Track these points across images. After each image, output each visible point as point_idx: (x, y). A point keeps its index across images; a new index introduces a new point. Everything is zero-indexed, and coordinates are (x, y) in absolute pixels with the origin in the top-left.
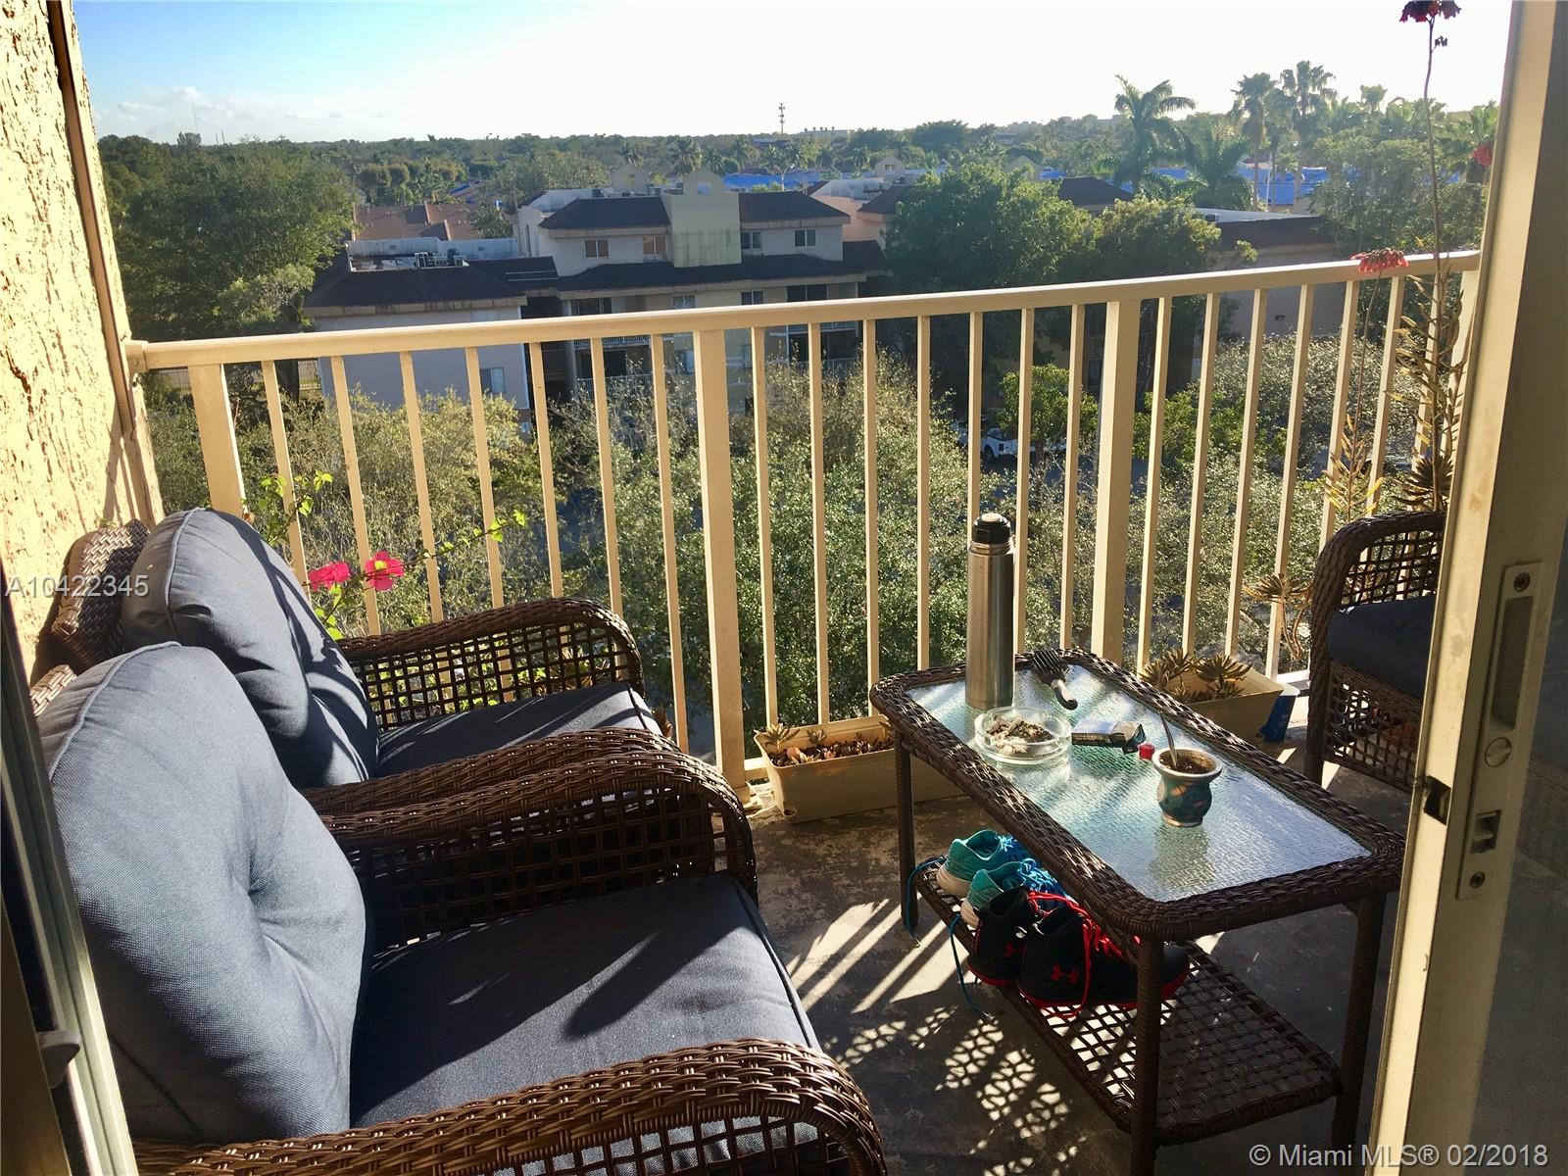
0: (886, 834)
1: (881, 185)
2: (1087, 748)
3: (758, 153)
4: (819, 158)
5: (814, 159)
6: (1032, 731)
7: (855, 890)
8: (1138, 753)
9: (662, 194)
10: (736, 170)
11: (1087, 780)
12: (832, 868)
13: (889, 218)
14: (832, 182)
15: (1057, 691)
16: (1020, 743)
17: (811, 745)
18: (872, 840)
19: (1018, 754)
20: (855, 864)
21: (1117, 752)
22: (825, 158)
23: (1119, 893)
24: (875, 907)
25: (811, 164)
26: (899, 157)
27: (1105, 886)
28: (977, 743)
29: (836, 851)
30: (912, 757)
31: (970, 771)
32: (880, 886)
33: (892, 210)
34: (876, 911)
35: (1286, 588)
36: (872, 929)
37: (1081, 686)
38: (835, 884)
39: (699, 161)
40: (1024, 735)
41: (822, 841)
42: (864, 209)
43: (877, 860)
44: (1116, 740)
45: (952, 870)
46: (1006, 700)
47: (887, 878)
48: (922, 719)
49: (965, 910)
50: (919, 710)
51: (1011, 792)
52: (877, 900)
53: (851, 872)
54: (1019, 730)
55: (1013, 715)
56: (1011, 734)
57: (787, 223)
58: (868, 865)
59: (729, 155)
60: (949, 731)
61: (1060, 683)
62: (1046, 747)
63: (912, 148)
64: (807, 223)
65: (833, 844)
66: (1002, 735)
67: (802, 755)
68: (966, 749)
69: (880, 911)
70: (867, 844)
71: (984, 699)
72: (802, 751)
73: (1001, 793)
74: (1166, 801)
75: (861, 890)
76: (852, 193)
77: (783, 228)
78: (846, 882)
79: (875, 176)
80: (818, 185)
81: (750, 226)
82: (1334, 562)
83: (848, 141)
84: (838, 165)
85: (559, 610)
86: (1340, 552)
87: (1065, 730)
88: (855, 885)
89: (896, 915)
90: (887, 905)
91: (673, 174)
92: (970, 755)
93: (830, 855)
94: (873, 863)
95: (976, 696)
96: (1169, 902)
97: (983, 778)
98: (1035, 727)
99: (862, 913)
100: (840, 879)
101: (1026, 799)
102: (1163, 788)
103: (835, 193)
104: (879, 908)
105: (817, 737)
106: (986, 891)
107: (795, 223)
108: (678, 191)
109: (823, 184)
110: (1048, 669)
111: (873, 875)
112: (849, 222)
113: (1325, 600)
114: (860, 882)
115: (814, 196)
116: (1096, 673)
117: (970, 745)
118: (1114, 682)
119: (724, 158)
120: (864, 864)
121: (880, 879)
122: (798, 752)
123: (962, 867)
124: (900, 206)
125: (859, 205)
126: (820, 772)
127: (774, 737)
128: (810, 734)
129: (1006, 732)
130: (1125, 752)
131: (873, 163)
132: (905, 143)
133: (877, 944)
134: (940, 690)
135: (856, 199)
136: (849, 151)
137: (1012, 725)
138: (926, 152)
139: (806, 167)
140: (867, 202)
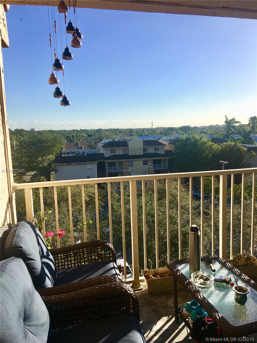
0: (171, 298)
1: (173, 139)
2: (218, 283)
3: (147, 132)
4: (160, 133)
8: (230, 285)
9: (127, 140)
10: (142, 135)
11: (217, 292)
12: (159, 306)
13: (174, 145)
14: (162, 138)
15: (211, 267)
16: (202, 280)
17: (154, 274)
18: (169, 299)
20: (164, 305)
21: (225, 284)
23: (225, 323)
24: (168, 317)
25: (158, 134)
26: (177, 133)
27: (222, 322)
28: (192, 280)
29: (160, 301)
31: (190, 288)
32: (170, 311)
33: (175, 144)
36: (168, 323)
37: (216, 266)
38: (160, 310)
39: (135, 134)
41: (157, 299)
42: (169, 144)
44: (224, 281)
46: (198, 269)
47: (172, 309)
48: (179, 273)
49: (190, 321)
52: (169, 315)
53: (163, 307)
55: (200, 273)
56: (200, 278)
58: (167, 306)
59: (141, 132)
60: (185, 277)
61: (211, 265)
62: (208, 282)
63: (179, 131)
64: (157, 146)
65: (159, 299)
66: (198, 278)
67: (152, 277)
70: (167, 300)
71: (194, 268)
72: (152, 275)
74: (237, 299)
75: (166, 312)
76: (167, 140)
77: (152, 147)
78: (162, 310)
79: (171, 137)
80: (159, 139)
81: (145, 147)
83: (166, 130)
84: (164, 135)
85: (98, 243)
87: (212, 278)
88: (164, 311)
89: (174, 319)
91: (129, 136)
93: (158, 302)
94: (169, 305)
95: (192, 267)
97: (193, 290)
98: (205, 277)
99: (165, 319)
101: (203, 296)
103: (163, 140)
104: (170, 317)
105: (156, 272)
106: (195, 316)
107: (155, 146)
108: (130, 140)
109: (161, 138)
110: (209, 261)
111: (169, 308)
112: (166, 146)
115: (159, 141)
116: (220, 262)
117: (190, 280)
118: (224, 265)
119: (140, 133)
124: (177, 143)
125: (168, 143)
126: (156, 281)
127: (146, 272)
128: (154, 271)
130: (227, 284)
131: (171, 134)
132: (178, 130)
135: (168, 141)
136: (166, 132)
137: (200, 276)
138: (183, 132)
139: (157, 135)
140: (170, 142)
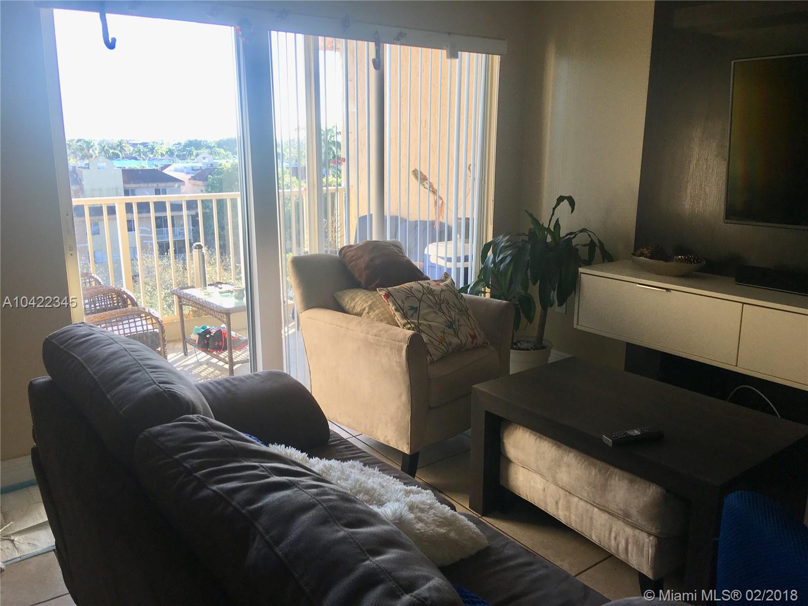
1: (200, 167)
3: (132, 148)
4: (167, 152)
5: (164, 153)
9: (77, 168)
10: (119, 158)
13: (206, 183)
14: (174, 164)
22: (171, 153)
25: (162, 155)
26: (211, 154)
33: (206, 179)
39: (97, 152)
42: (194, 178)
57: (150, 185)
59: (115, 149)
63: (218, 149)
64: (161, 185)
76: (185, 170)
77: (148, 187)
79: (197, 162)
81: (128, 186)
83: (183, 144)
84: (178, 156)
91: (82, 158)
103: (176, 170)
107: (155, 185)
108: (87, 167)
109: (169, 165)
112: (184, 185)
115: (165, 171)
119: (111, 151)
124: (210, 177)
125: (189, 176)
131: (197, 155)
132: (214, 147)
135: (188, 173)
136: (184, 149)
138: (226, 151)
139: (160, 157)
140: (193, 175)
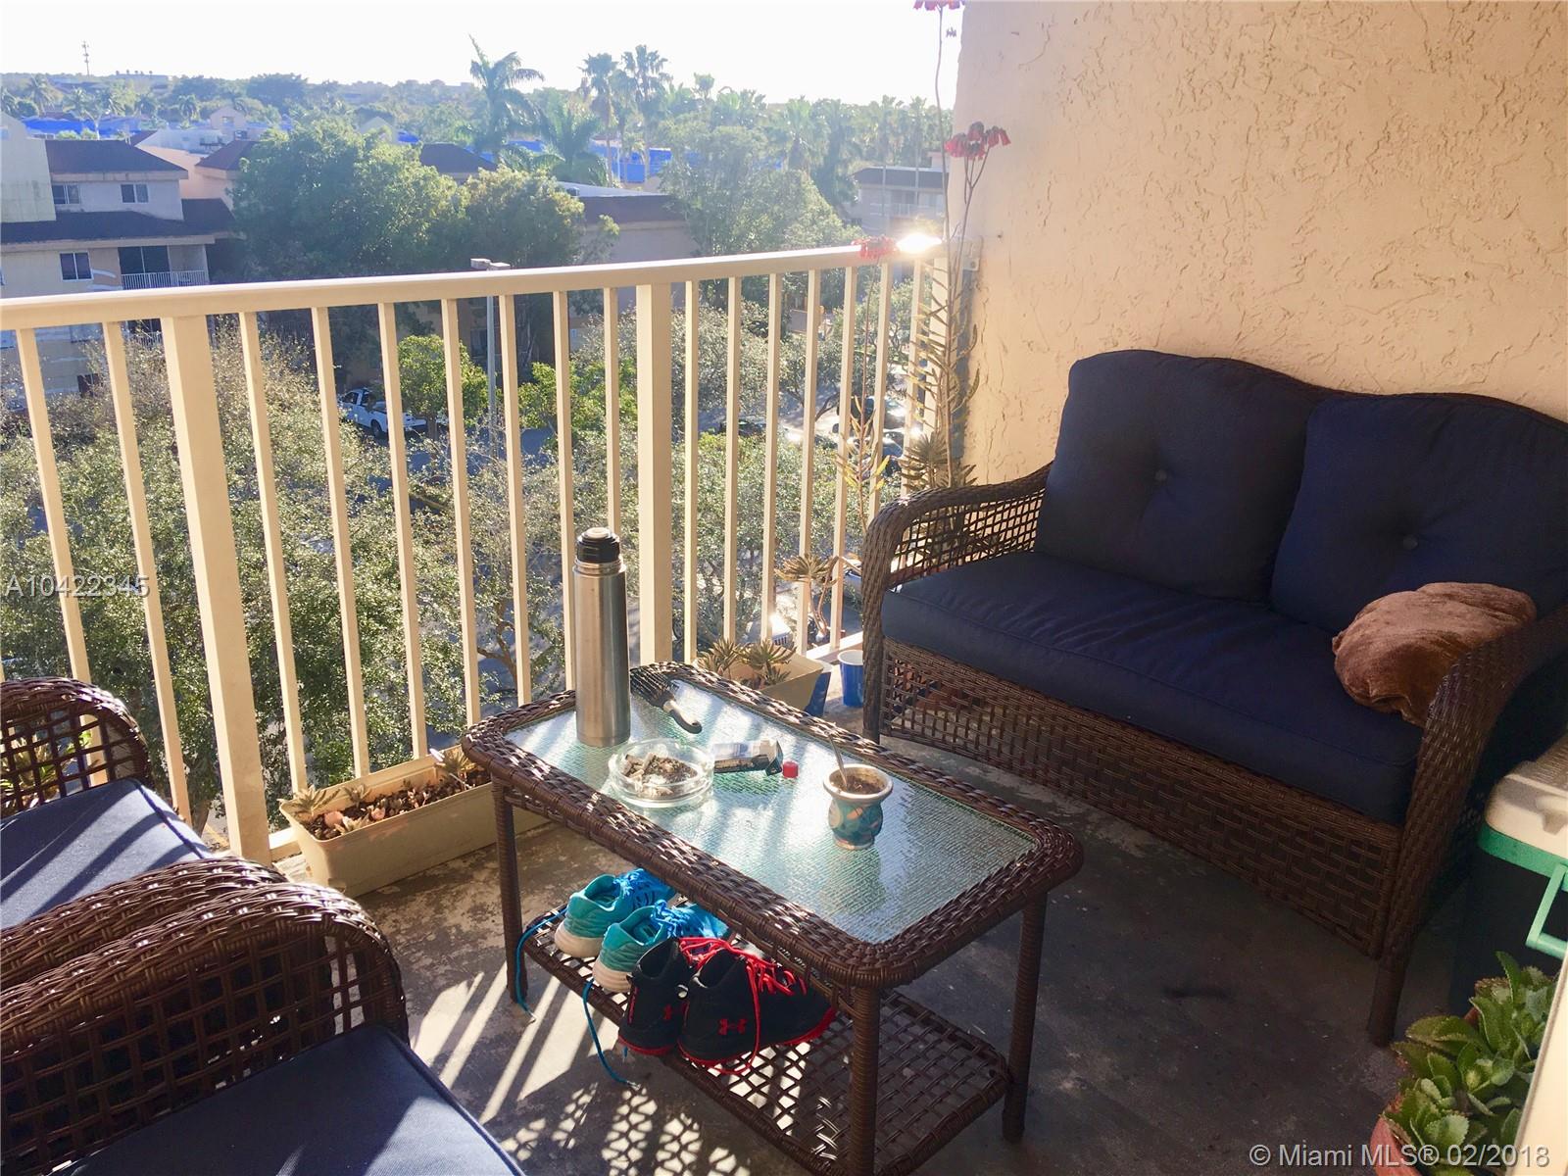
0: (458, 892)
1: (220, 140)
2: (728, 776)
3: (60, 95)
4: (137, 105)
5: (132, 106)
6: (668, 766)
7: (442, 969)
8: (781, 774)
11: (741, 814)
12: (407, 948)
13: (234, 173)
14: (159, 131)
15: (674, 714)
16: (658, 782)
17: (350, 804)
18: (444, 902)
19: (663, 796)
20: (432, 937)
21: (760, 775)
22: (145, 105)
23: (833, 943)
24: (469, 986)
25: (128, 110)
26: (235, 109)
27: (814, 937)
28: (609, 788)
29: (404, 926)
30: (515, 809)
31: (620, 825)
32: (471, 956)
33: (235, 166)
34: (473, 989)
35: (813, 568)
36: (474, 1012)
37: (691, 704)
38: (415, 967)
40: (661, 772)
41: (384, 916)
42: (203, 164)
43: (458, 927)
44: (759, 763)
45: (576, 930)
47: (475, 946)
48: (541, 771)
49: (600, 973)
50: (531, 759)
51: (674, 843)
52: (468, 977)
53: (429, 948)
54: (653, 767)
56: (647, 772)
57: (110, 176)
58: (447, 935)
59: (23, 96)
60: (576, 780)
61: (672, 702)
62: (688, 783)
63: (247, 99)
64: (135, 177)
65: (399, 917)
66: (639, 775)
67: (346, 820)
68: (604, 799)
69: (478, 988)
70: (439, 909)
72: (345, 813)
73: (664, 846)
74: (843, 826)
75: (448, 967)
76: (186, 145)
77: (104, 181)
78: (428, 961)
79: (212, 128)
80: (141, 136)
82: (881, 543)
83: (171, 88)
84: (162, 113)
86: (885, 533)
88: (440, 963)
90: (483, 978)
92: (609, 806)
93: (398, 932)
94: (454, 931)
95: (591, 733)
96: (886, 943)
97: (638, 831)
98: (669, 761)
99: (455, 998)
100: (419, 959)
101: (693, 848)
102: (838, 813)
103: (166, 145)
104: (475, 984)
105: (358, 794)
106: (623, 948)
107: (121, 176)
109: (149, 133)
110: (654, 690)
111: (458, 946)
112: (187, 178)
113: (875, 581)
114: (444, 958)
115: (140, 146)
116: (703, 687)
117: (608, 793)
118: (722, 693)
119: (17, 100)
120: (443, 934)
121: (466, 949)
122: (340, 816)
123: (589, 925)
124: (244, 162)
125: (197, 158)
126: (372, 837)
127: (307, 804)
128: (349, 793)
129: (642, 771)
130: (768, 774)
131: (205, 114)
132: (240, 95)
133: (485, 1029)
134: (542, 730)
135: (191, 152)
136: (173, 99)
137: (645, 761)
138: (265, 105)
139: (123, 114)
140: (206, 156)
